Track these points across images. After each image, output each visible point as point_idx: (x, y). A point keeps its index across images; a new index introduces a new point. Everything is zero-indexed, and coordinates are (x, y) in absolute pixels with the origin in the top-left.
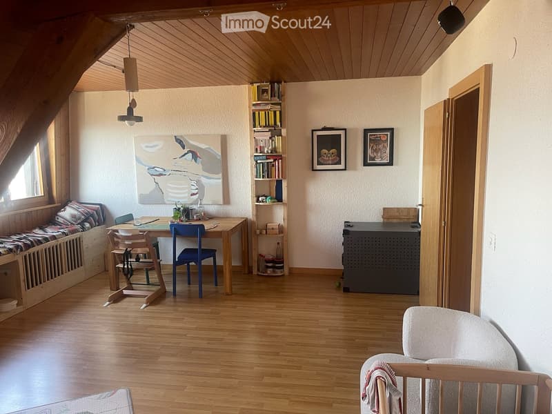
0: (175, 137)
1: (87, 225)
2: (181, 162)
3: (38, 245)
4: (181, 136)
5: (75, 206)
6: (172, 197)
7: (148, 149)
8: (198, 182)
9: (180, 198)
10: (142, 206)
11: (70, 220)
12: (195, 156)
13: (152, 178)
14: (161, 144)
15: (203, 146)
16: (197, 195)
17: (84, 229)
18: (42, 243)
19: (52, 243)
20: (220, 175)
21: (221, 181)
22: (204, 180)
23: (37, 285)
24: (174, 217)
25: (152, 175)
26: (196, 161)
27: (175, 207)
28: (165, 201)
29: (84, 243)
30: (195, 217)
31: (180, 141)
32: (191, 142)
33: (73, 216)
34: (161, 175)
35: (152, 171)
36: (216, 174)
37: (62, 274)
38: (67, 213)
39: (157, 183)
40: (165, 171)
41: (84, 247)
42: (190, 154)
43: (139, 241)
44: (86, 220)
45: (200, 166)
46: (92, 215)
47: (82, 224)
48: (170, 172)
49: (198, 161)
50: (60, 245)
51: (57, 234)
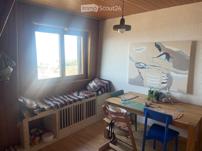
0: (155, 43)
1: (100, 92)
2: (157, 60)
3: (69, 104)
4: (160, 43)
5: (96, 81)
6: (148, 83)
7: (137, 52)
8: (168, 75)
9: (154, 84)
10: (130, 85)
11: (92, 89)
12: (168, 57)
13: (137, 69)
14: (145, 48)
15: (175, 49)
16: (166, 84)
17: (98, 95)
18: (72, 103)
19: (78, 103)
20: (187, 72)
21: (187, 76)
22: (173, 74)
23: (67, 126)
24: (149, 99)
25: (138, 67)
26: (168, 60)
27: (150, 89)
28: (144, 84)
29: (97, 102)
30: (163, 100)
31: (158, 46)
32: (167, 47)
33: (94, 87)
34: (143, 68)
35: (138, 65)
36: (184, 70)
37: (83, 119)
38: (92, 84)
39: (140, 73)
40: (146, 65)
41: (97, 104)
42: (165, 56)
43: (121, 117)
44: (100, 90)
45: (171, 64)
46: (104, 87)
47: (97, 92)
48: (149, 67)
49: (170, 60)
50: (83, 104)
51: (83, 97)
